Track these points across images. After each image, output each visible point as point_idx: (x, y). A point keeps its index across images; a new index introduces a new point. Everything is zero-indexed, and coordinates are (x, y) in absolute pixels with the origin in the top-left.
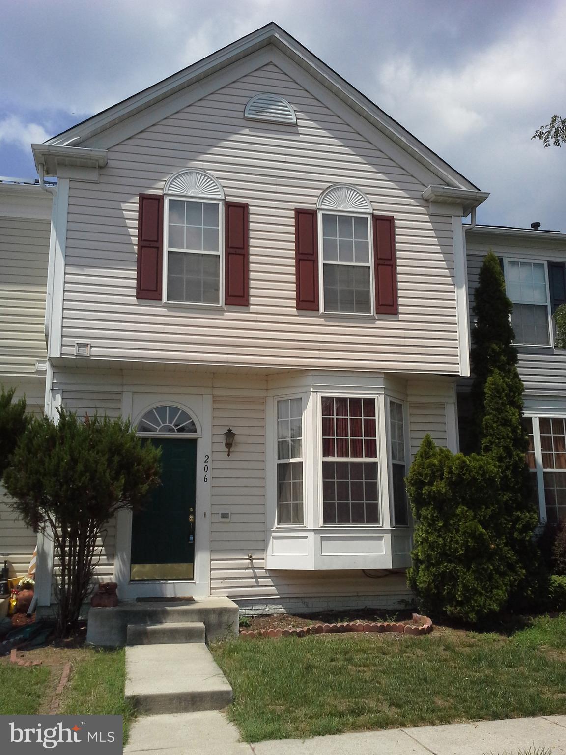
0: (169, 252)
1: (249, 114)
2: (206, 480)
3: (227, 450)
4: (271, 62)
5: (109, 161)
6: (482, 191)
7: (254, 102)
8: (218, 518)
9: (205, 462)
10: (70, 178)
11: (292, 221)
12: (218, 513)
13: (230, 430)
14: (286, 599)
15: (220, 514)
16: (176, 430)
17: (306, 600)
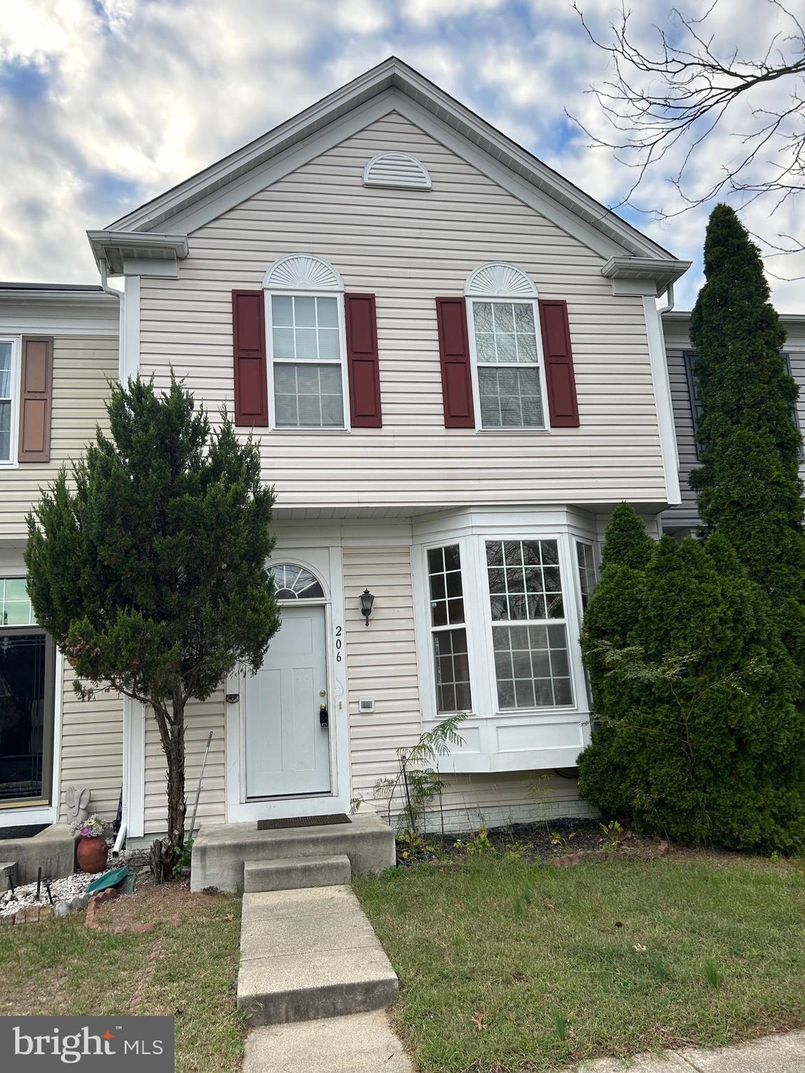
0: (275, 364)
1: (369, 179)
2: (339, 658)
3: (365, 618)
4: (394, 110)
5: (190, 250)
6: (680, 259)
7: (375, 164)
8: (357, 708)
9: (337, 635)
10: (141, 275)
11: (434, 314)
12: (358, 702)
13: (367, 592)
14: (454, 811)
15: (360, 703)
16: (297, 596)
17: (482, 811)
